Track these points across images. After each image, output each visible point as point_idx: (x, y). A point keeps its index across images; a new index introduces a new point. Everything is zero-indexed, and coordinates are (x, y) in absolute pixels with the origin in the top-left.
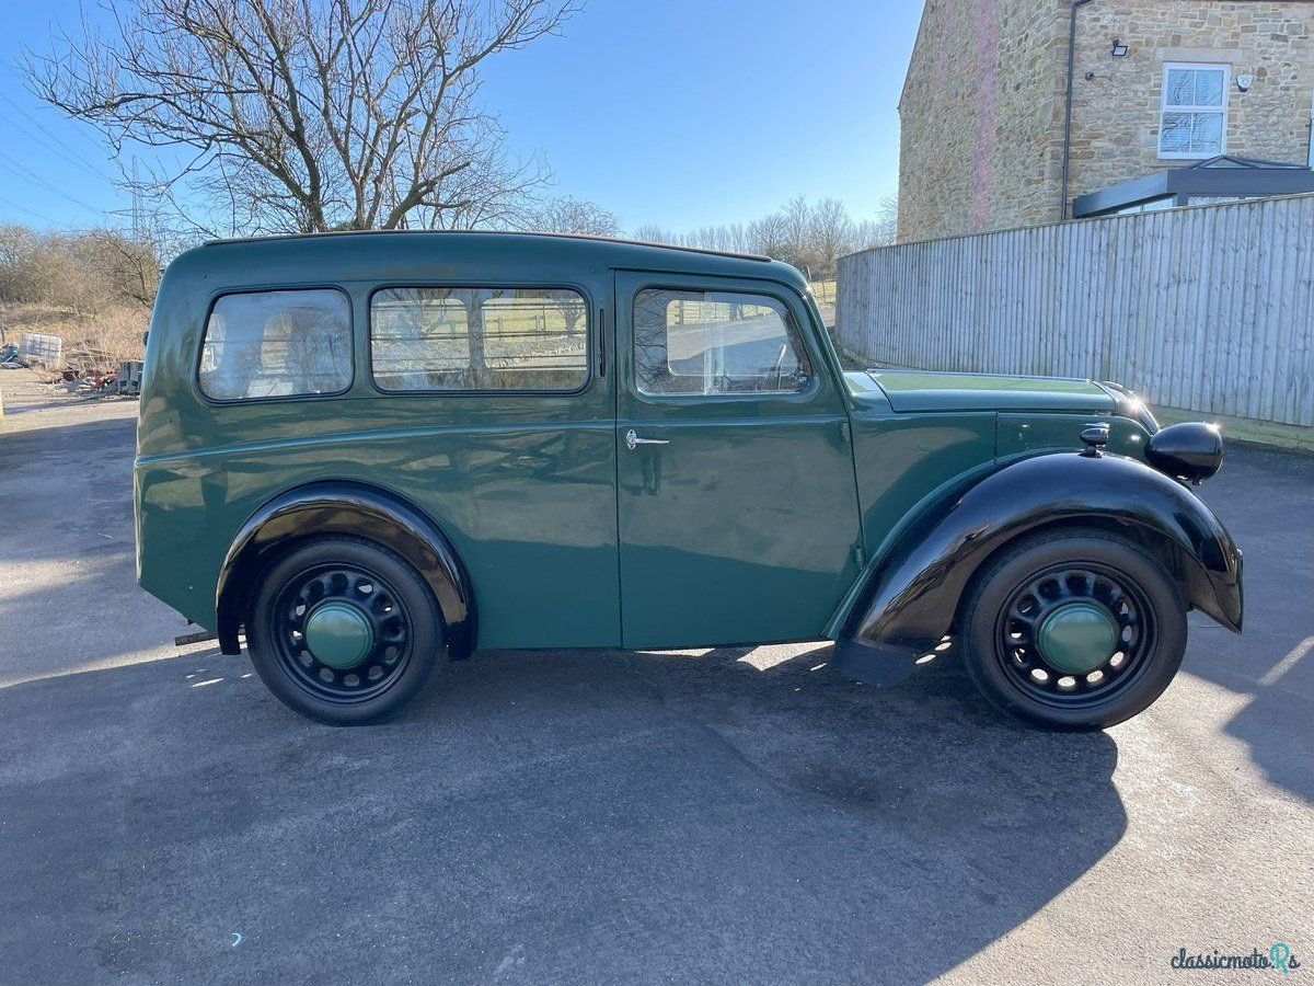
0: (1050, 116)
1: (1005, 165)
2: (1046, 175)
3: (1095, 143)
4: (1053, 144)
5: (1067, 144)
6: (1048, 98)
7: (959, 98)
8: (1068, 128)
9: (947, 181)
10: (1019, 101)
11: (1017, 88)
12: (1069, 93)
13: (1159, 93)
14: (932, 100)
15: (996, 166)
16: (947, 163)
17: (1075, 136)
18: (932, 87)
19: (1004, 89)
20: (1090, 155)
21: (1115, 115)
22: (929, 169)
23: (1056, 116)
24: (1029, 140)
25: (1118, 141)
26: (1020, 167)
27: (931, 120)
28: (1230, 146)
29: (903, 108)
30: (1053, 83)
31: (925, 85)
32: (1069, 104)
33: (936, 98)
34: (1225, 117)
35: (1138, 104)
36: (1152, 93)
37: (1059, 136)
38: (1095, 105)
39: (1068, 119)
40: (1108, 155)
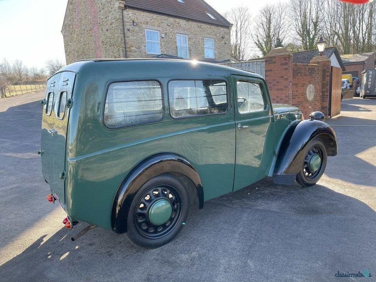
0: (120, 39)
1: (106, 52)
2: (121, 56)
3: (132, 48)
4: (122, 47)
5: (125, 48)
6: (118, 34)
7: (86, 31)
8: (125, 43)
9: (85, 55)
10: (108, 34)
11: (107, 30)
12: (124, 34)
13: (145, 36)
14: (75, 31)
15: (103, 52)
16: (84, 50)
17: (128, 46)
18: (74, 27)
19: (102, 30)
20: (131, 51)
21: (136, 41)
22: (77, 51)
23: (122, 40)
24: (113, 45)
25: (137, 48)
26: (112, 53)
27: (75, 36)
28: (161, 52)
29: (63, 32)
30: (119, 30)
31: (71, 26)
32: (124, 37)
33: (76, 30)
34: (160, 44)
35: (141, 39)
36: (143, 36)
37: (123, 45)
38: (131, 38)
39: (125, 41)
40: (135, 52)
